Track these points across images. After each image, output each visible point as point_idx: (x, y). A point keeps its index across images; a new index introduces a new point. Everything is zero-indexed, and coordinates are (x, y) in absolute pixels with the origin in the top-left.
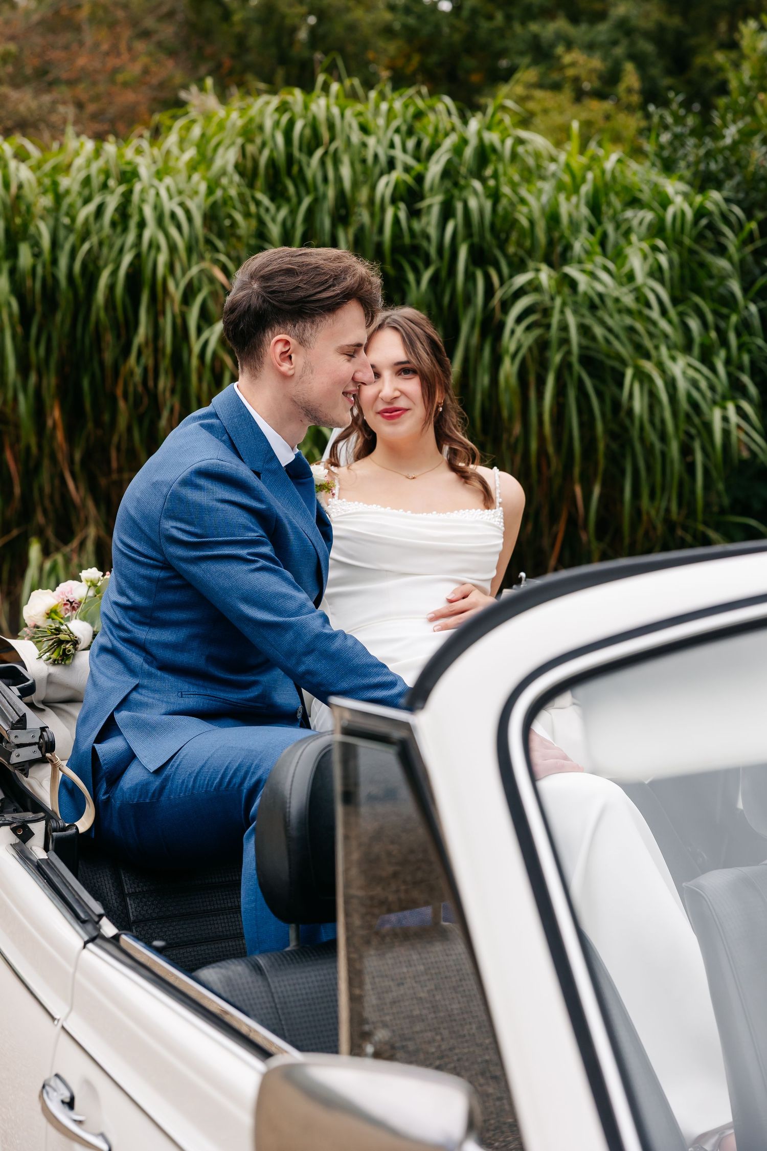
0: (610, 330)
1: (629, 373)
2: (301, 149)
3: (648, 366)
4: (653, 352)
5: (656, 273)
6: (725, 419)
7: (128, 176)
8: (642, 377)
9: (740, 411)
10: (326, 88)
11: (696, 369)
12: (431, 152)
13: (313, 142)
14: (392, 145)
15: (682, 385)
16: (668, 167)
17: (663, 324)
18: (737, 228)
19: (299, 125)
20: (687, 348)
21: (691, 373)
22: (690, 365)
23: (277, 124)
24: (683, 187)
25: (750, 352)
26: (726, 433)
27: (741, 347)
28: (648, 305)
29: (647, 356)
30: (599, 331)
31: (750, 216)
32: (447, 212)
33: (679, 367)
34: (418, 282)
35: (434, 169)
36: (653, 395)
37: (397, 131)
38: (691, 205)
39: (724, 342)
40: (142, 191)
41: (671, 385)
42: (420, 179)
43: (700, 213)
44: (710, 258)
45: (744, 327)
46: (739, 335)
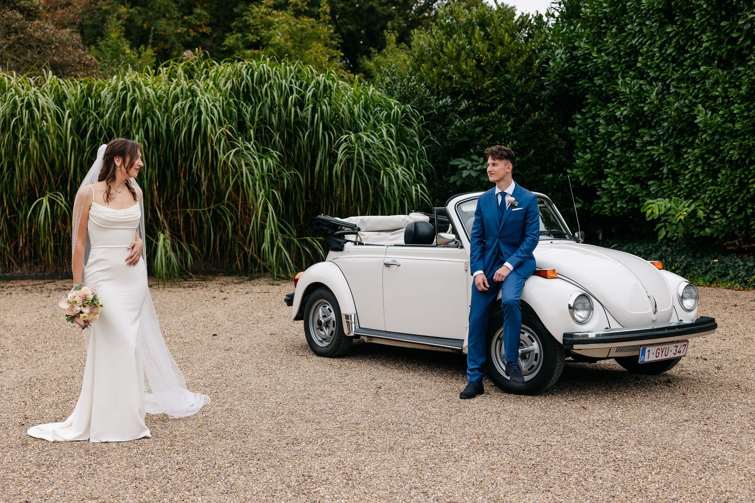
0: (374, 155)
1: (382, 172)
2: (256, 85)
3: (388, 169)
4: (390, 165)
5: (390, 134)
6: (416, 190)
7: (194, 94)
8: (387, 174)
9: (422, 188)
10: (265, 59)
11: (405, 171)
12: (307, 87)
13: (261, 82)
14: (291, 83)
15: (401, 177)
16: (391, 94)
17: (393, 155)
18: (417, 117)
19: (256, 74)
20: (401, 162)
21: (403, 172)
22: (403, 170)
23: (247, 74)
24: (396, 101)
25: (423, 164)
26: (417, 195)
27: (420, 162)
28: (388, 147)
29: (388, 166)
30: (371, 157)
31: (421, 113)
32: (314, 111)
33: (399, 171)
34: (304, 137)
35: (309, 94)
36: (390, 181)
37: (293, 77)
38: (400, 109)
39: (414, 161)
40: (200, 100)
41: (397, 177)
42: (303, 97)
43: (403, 112)
44: (406, 128)
45: (421, 156)
46: (419, 158)
